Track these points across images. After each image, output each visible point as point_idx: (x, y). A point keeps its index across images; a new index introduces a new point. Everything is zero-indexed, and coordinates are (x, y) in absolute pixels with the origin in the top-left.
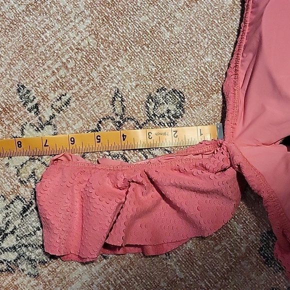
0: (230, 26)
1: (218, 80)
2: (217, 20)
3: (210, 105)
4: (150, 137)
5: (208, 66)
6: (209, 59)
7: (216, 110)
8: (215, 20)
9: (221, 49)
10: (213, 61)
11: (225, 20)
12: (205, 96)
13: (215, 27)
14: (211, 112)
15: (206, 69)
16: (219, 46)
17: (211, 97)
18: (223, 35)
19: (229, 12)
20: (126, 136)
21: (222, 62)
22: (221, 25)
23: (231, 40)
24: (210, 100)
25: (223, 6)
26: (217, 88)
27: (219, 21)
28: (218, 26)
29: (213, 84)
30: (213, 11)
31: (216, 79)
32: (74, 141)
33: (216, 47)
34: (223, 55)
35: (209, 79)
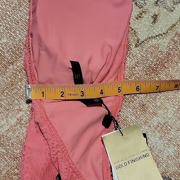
0: (19, 16)
1: (13, 55)
2: (9, 12)
3: (8, 74)
4: (82, 93)
5: (5, 46)
6: (5, 41)
7: (12, 77)
8: (7, 12)
9: (13, 32)
10: (8, 41)
11: (14, 11)
12: (3, 68)
13: (8, 18)
14: (9, 79)
15: (3, 48)
16: (11, 30)
17: (8, 68)
18: (14, 22)
19: (18, 5)
20: (101, 93)
21: (14, 42)
22: (12, 15)
23: (20, 25)
24: (7, 70)
25: (13, 2)
26: (12, 61)
27: (11, 13)
28: (10, 16)
29: (10, 59)
30: (6, 6)
31: (11, 54)
32: (137, 88)
33: (9, 31)
34: (15, 36)
35: (6, 55)
